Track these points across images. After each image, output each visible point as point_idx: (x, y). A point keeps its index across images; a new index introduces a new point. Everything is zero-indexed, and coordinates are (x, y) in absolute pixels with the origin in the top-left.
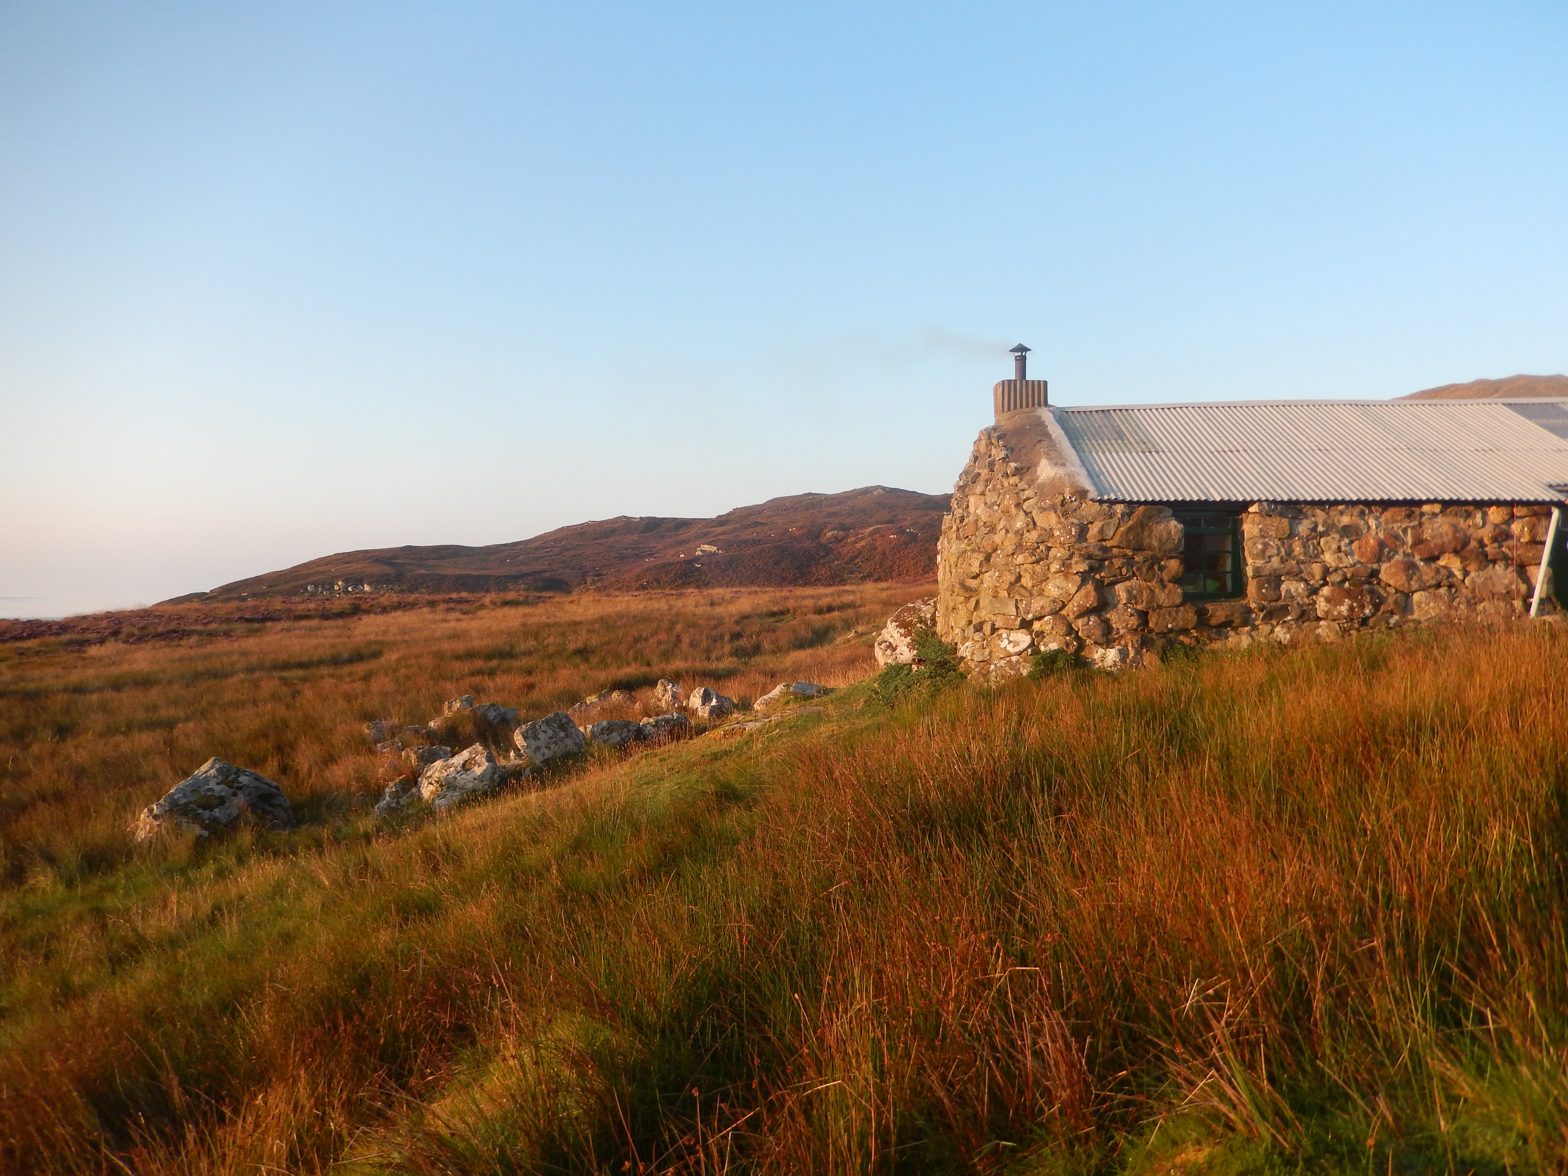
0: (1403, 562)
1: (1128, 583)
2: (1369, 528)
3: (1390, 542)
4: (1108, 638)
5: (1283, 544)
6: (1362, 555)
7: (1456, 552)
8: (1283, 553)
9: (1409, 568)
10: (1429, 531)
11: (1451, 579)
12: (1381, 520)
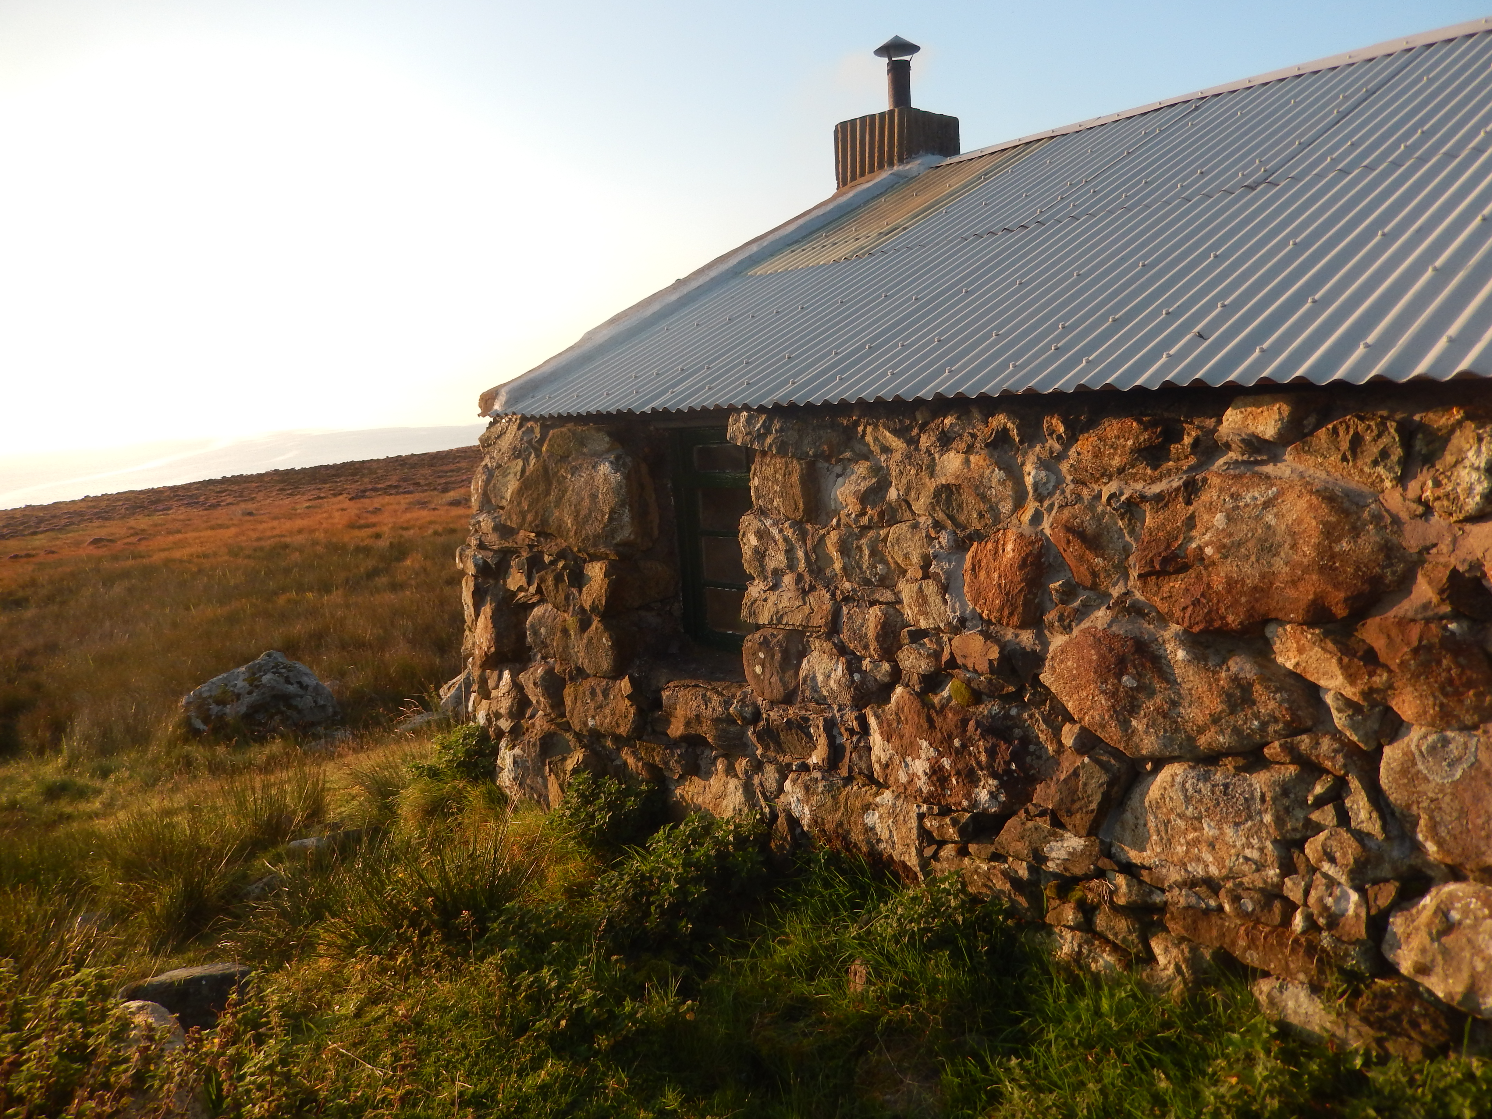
0: (1107, 639)
2: (1018, 496)
3: (1072, 552)
5: (803, 536)
6: (982, 596)
7: (1339, 621)
8: (802, 566)
9: (1121, 667)
10: (1219, 520)
11: (1304, 742)
12: (1064, 467)
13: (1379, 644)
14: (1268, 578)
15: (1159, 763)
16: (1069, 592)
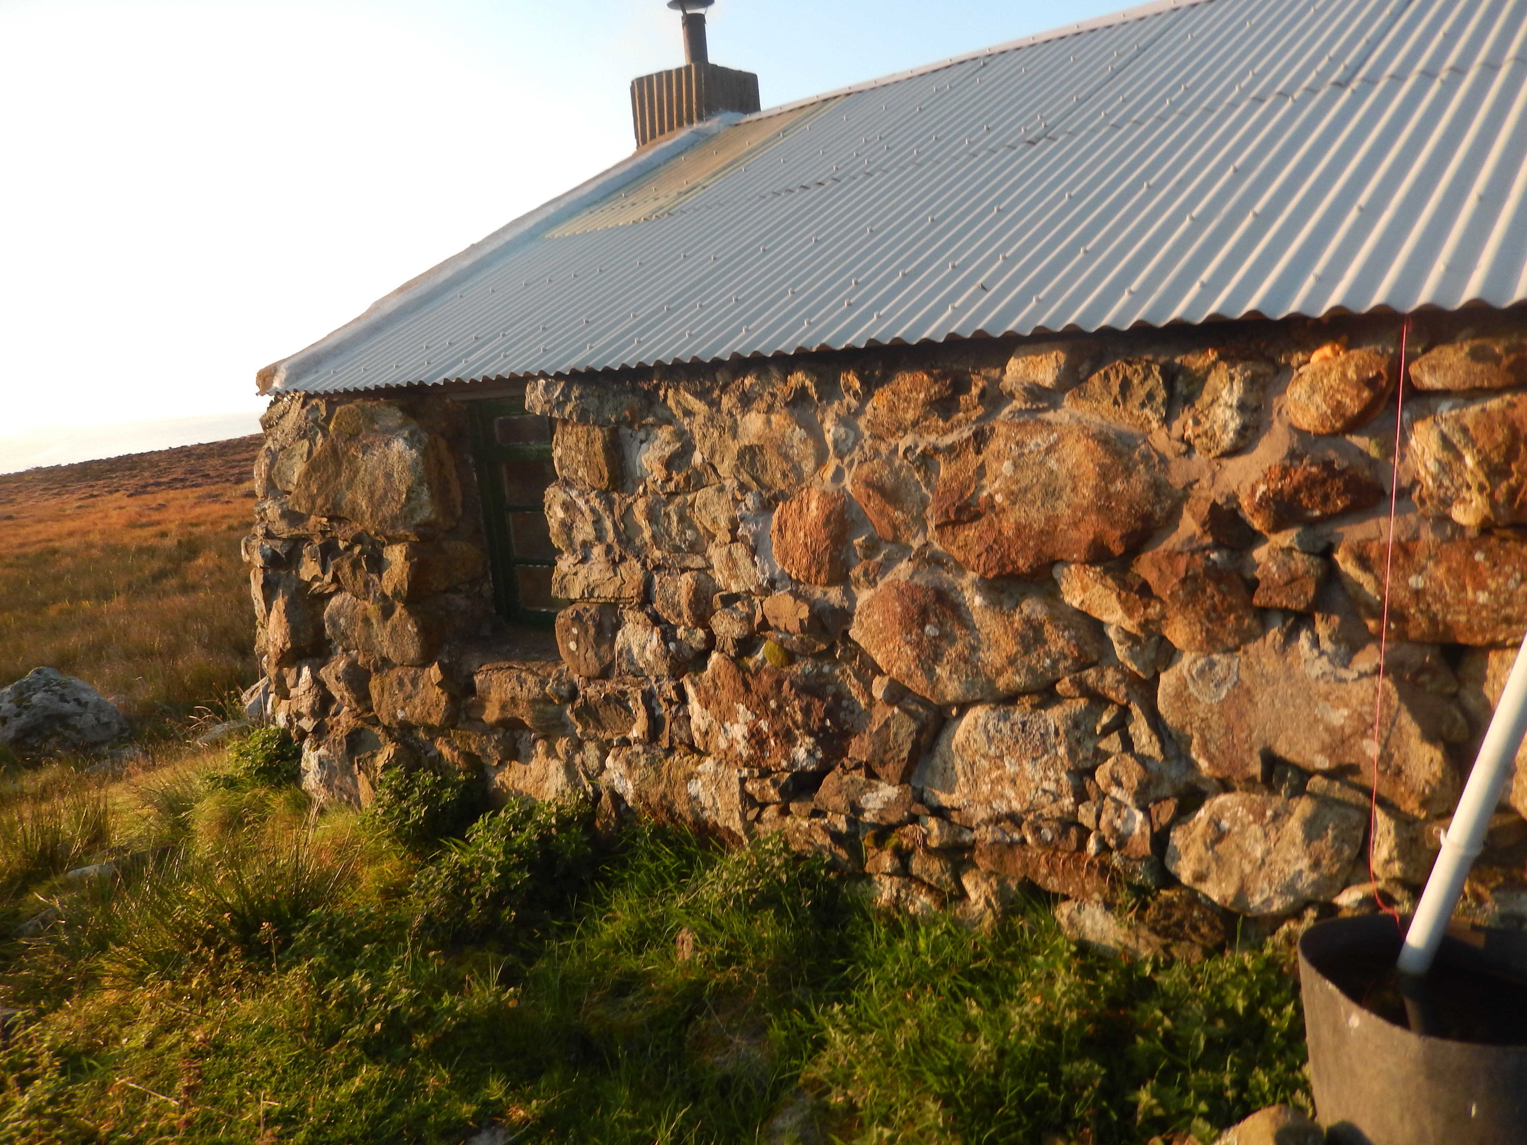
0: (907, 591)
2: (819, 454)
3: (872, 507)
4: (320, 723)
5: (610, 505)
7: (1114, 560)
8: (610, 536)
9: (924, 616)
10: (1007, 467)
11: (1091, 675)
12: (862, 423)
13: (1151, 577)
14: (1052, 520)
15: (963, 707)
16: (872, 547)
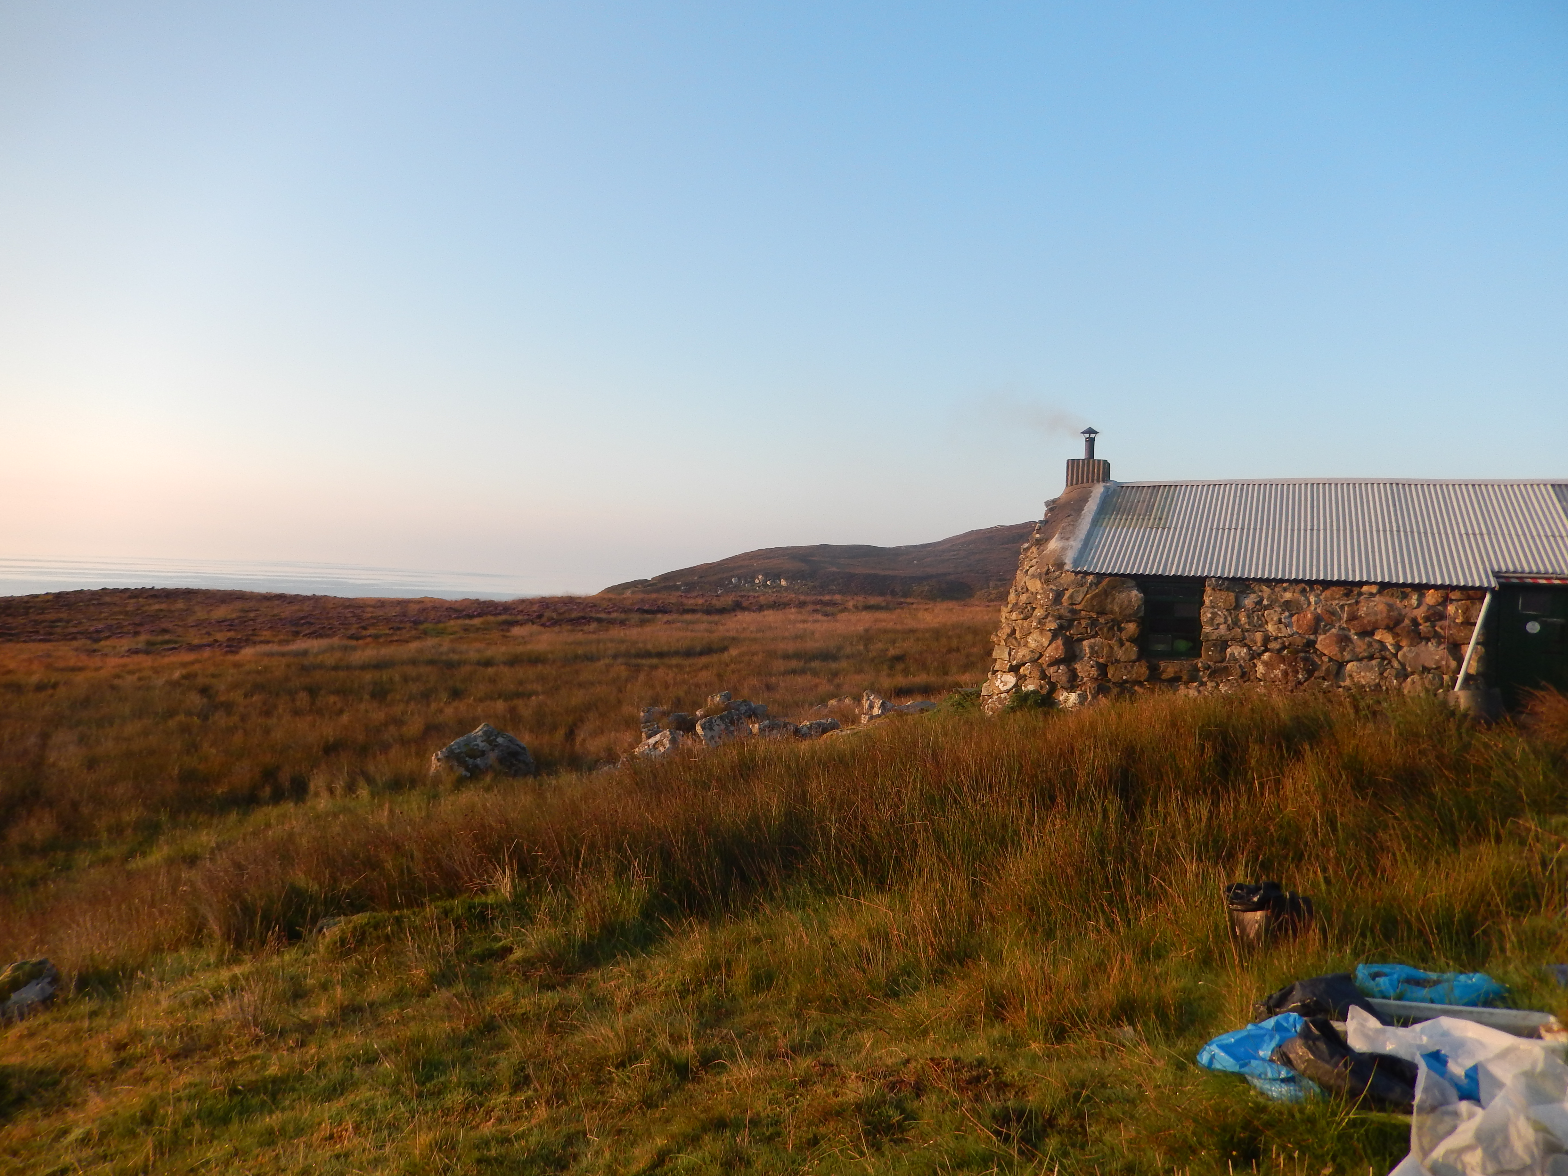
0: (1337, 635)
1: (1092, 640)
2: (1309, 603)
3: (1326, 617)
4: (1073, 684)
5: (1231, 614)
6: (1299, 627)
7: (1389, 629)
12: (1321, 597)
15: (1350, 662)
16: (1325, 626)
